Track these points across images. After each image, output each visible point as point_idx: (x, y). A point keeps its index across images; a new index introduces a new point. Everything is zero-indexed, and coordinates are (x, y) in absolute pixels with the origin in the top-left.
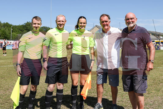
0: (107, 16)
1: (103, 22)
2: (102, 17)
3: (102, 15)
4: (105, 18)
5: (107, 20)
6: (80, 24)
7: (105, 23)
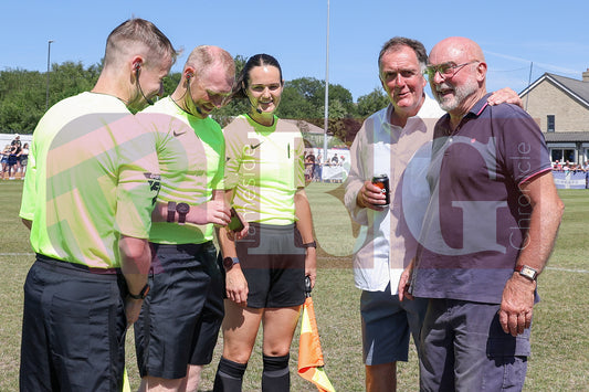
0: (414, 45)
1: (392, 75)
2: (389, 50)
3: (392, 45)
4: (403, 58)
5: (411, 67)
6: (257, 94)
7: (401, 80)
